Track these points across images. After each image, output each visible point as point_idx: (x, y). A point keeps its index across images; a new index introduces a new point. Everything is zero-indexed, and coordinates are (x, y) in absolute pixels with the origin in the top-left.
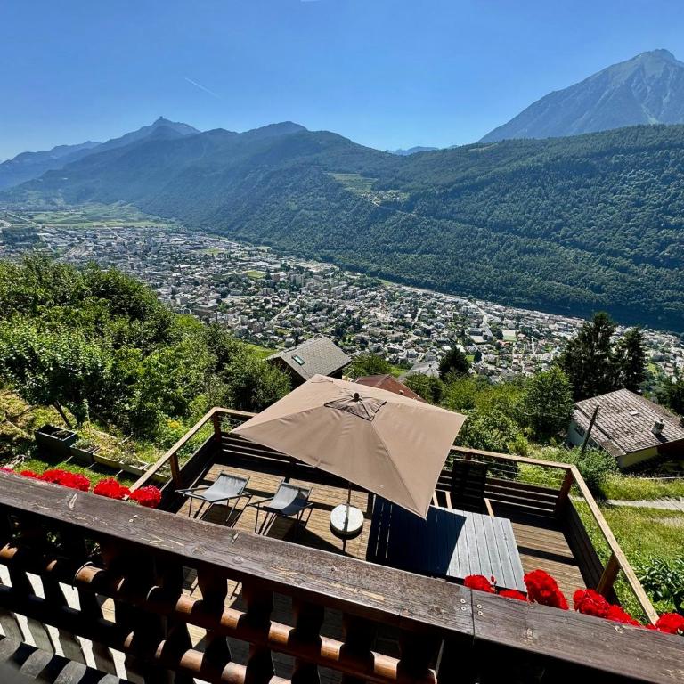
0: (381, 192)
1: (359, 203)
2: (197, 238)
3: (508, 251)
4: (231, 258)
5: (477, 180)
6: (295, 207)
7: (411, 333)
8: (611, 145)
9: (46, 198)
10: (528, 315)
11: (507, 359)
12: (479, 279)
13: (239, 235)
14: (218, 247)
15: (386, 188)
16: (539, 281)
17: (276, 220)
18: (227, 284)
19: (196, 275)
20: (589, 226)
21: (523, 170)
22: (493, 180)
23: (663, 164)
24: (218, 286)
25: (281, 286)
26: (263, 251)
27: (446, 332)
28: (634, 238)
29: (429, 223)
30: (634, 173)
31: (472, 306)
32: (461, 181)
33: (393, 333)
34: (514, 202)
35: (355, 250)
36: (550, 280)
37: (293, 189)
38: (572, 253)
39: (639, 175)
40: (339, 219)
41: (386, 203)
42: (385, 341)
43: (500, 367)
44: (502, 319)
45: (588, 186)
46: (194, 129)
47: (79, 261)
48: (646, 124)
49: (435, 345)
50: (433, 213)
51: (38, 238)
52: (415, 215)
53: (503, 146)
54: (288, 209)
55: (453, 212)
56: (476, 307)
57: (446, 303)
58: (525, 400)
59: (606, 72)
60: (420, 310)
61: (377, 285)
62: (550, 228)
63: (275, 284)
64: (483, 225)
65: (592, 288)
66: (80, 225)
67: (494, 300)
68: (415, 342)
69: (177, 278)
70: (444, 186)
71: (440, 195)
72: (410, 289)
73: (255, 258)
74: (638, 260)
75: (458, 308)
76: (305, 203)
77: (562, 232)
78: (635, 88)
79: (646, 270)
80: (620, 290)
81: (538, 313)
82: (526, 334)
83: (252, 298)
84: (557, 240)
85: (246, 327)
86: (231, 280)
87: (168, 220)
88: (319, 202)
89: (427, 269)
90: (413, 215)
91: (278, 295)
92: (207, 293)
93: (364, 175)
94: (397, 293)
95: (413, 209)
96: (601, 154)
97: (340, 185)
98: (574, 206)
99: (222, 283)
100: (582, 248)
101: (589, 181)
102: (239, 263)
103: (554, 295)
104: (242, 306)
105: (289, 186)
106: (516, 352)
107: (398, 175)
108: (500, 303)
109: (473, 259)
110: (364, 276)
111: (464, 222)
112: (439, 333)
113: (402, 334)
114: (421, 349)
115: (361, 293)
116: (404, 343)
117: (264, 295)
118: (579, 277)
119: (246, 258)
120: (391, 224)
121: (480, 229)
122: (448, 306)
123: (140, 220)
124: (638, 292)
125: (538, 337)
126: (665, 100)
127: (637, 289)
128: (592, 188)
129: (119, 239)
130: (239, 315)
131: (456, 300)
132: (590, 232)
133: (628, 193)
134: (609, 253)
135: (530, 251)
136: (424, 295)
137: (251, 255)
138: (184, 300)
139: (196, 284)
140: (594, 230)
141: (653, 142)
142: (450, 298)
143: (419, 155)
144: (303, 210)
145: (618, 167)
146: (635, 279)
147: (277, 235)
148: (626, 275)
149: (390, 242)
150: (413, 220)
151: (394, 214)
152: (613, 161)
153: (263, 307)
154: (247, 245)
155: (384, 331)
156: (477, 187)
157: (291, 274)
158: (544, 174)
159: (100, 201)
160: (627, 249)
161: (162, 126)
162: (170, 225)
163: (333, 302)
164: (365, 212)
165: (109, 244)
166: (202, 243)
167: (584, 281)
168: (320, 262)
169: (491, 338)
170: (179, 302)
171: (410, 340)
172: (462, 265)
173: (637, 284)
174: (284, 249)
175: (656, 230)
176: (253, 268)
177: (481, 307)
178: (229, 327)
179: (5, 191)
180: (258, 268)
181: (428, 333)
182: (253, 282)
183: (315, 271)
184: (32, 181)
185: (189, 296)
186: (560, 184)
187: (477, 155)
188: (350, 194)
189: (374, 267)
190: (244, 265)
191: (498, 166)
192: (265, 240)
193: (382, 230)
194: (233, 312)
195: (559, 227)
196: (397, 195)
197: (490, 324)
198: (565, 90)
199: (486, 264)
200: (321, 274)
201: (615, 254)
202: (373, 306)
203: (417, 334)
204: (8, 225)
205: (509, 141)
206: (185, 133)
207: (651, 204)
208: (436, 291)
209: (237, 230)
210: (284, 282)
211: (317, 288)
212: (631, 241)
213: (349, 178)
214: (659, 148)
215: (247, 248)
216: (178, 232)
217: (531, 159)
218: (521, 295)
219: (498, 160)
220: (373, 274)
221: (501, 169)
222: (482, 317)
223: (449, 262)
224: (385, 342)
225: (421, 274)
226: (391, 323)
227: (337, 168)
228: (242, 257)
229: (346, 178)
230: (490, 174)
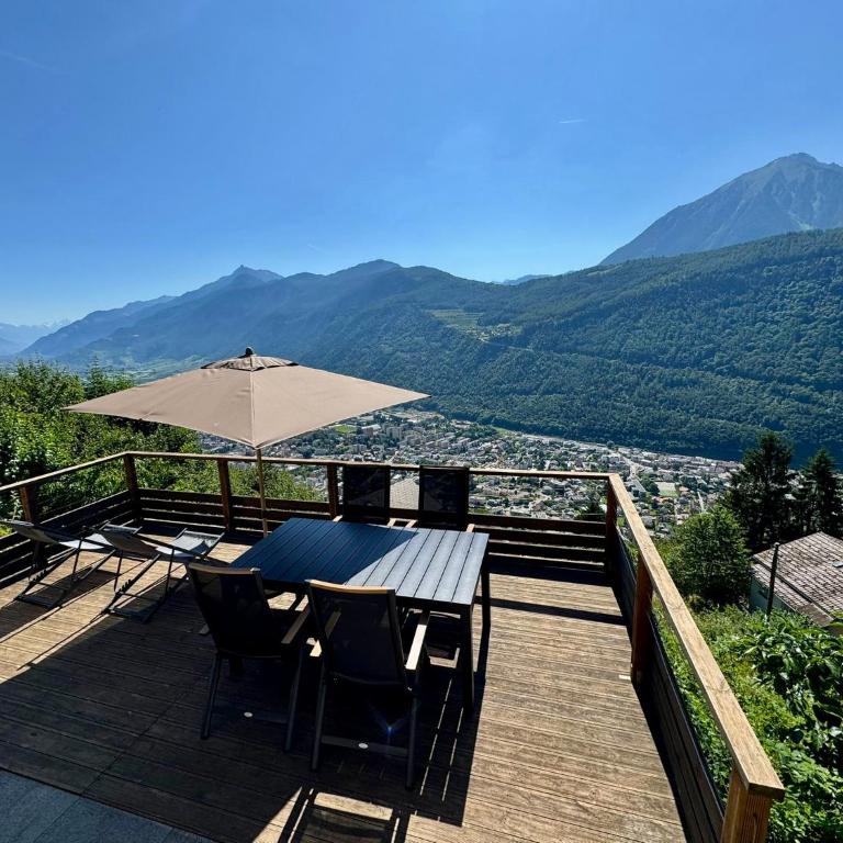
0: (489, 327)
1: (463, 341)
3: (651, 384)
5: (601, 307)
6: (388, 350)
7: (539, 493)
8: (759, 257)
9: (113, 357)
10: (689, 463)
11: (669, 521)
12: (618, 421)
15: (494, 322)
16: (697, 419)
17: (368, 366)
20: (750, 349)
21: (655, 292)
22: (621, 305)
23: (828, 273)
24: (299, 445)
25: (375, 442)
27: (583, 489)
28: (810, 360)
29: (549, 359)
30: (794, 286)
31: (614, 455)
32: (583, 309)
33: (516, 493)
34: (650, 328)
35: (462, 395)
36: (711, 417)
37: (386, 330)
38: (734, 383)
39: (801, 287)
40: (440, 360)
41: (494, 339)
42: (507, 504)
43: (660, 531)
44: (655, 469)
45: (739, 304)
46: (276, 275)
48: (797, 231)
49: (571, 505)
50: (554, 346)
53: (627, 267)
54: (381, 352)
55: (577, 344)
56: (619, 455)
57: (580, 453)
58: (682, 553)
59: (738, 181)
60: (548, 462)
61: (492, 435)
62: (700, 353)
63: (367, 439)
64: (617, 355)
65: (767, 424)
67: (642, 446)
68: (546, 503)
70: (564, 315)
71: (560, 326)
72: (532, 438)
74: (821, 386)
75: (596, 458)
76: (401, 345)
77: (716, 359)
78: (776, 194)
79: (834, 398)
80: (805, 425)
81: (701, 460)
82: (690, 487)
83: (340, 457)
84: (711, 369)
86: (315, 437)
88: (417, 344)
89: (552, 412)
90: (530, 349)
91: (372, 452)
92: (287, 454)
93: (467, 310)
94: (517, 443)
95: (528, 344)
96: (750, 267)
97: (440, 323)
98: (725, 328)
99: (305, 441)
100: (745, 376)
101: (740, 298)
103: (719, 435)
105: (382, 328)
106: (680, 511)
107: (507, 307)
108: (649, 450)
109: (607, 397)
110: (475, 425)
111: (592, 354)
112: (575, 491)
113: (527, 493)
114: (553, 512)
115: (473, 446)
116: (530, 505)
117: (354, 452)
118: (748, 412)
120: (502, 363)
121: (612, 361)
122: (584, 455)
124: (829, 426)
125: (706, 490)
126: (816, 205)
127: (827, 422)
128: (745, 306)
131: (593, 448)
132: (750, 357)
133: (792, 308)
134: (781, 380)
135: (680, 383)
136: (551, 443)
140: (756, 354)
141: (811, 250)
142: (584, 447)
143: (530, 284)
144: (399, 353)
145: (773, 280)
146: (822, 410)
148: (810, 406)
149: (503, 383)
150: (530, 355)
151: (506, 349)
152: (765, 274)
155: (505, 490)
156: (603, 314)
157: (387, 426)
158: (682, 294)
159: (171, 357)
160: (804, 374)
161: (243, 274)
163: (439, 457)
164: (472, 350)
167: (755, 416)
168: (420, 410)
169: (644, 495)
171: (538, 501)
172: (595, 405)
173: (827, 416)
175: (837, 349)
177: (625, 455)
179: (71, 353)
180: (348, 422)
181: (561, 491)
182: (341, 439)
183: (414, 422)
184: (101, 341)
186: (704, 304)
187: (599, 280)
188: (452, 332)
189: (486, 414)
191: (625, 289)
193: (493, 371)
194: (318, 474)
195: (711, 353)
196: (508, 329)
197: (640, 476)
198: (692, 204)
199: (625, 402)
200: (423, 424)
201: (790, 381)
202: (488, 460)
203: (547, 493)
205: (635, 261)
206: (266, 280)
207: (824, 320)
208: (566, 438)
210: (378, 436)
211: (418, 442)
212: (808, 364)
213: (451, 314)
214: (820, 255)
217: (663, 278)
218: (675, 437)
219: (624, 283)
220: (485, 422)
221: (629, 292)
222: (629, 468)
223: (578, 403)
224: (507, 506)
225: (545, 419)
226: (513, 481)
227: (436, 304)
229: (447, 315)
230: (616, 299)
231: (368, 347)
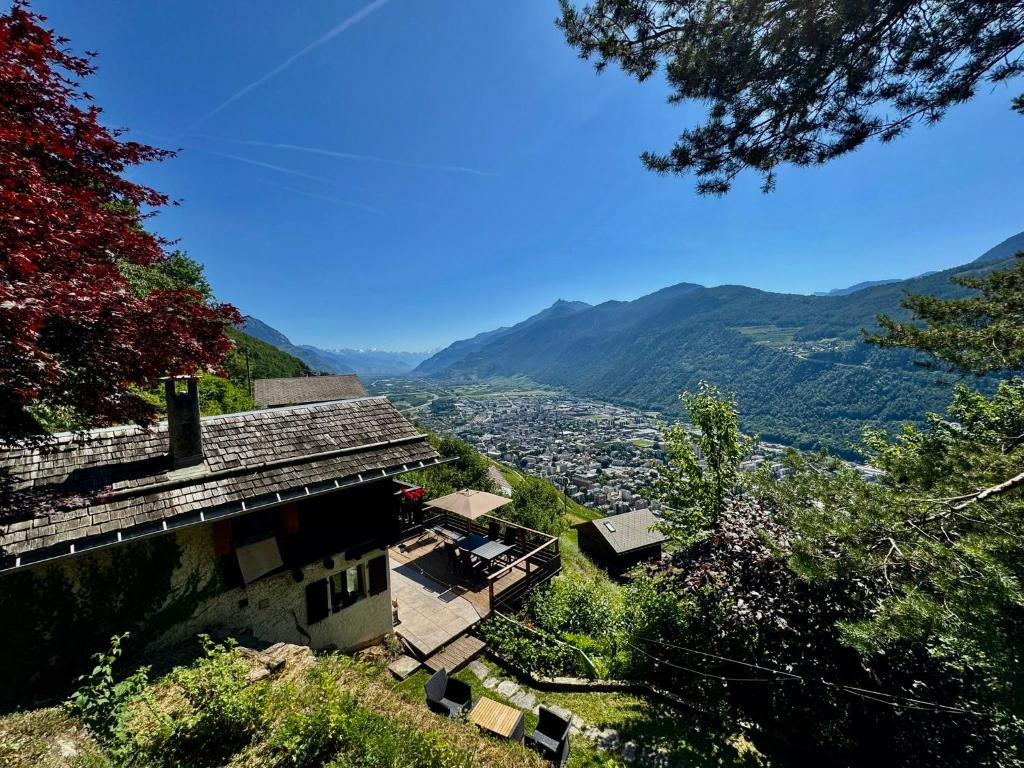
0: (809, 343)
1: (776, 358)
2: (582, 405)
4: (615, 425)
6: (690, 367)
9: (465, 375)
13: (626, 400)
14: (602, 413)
15: (815, 337)
18: (609, 453)
19: (578, 442)
24: (598, 454)
26: (652, 417)
29: (895, 378)
35: (774, 416)
37: (688, 349)
40: (749, 378)
41: (818, 356)
46: (587, 305)
47: (479, 427)
50: (902, 362)
51: (454, 407)
52: (868, 368)
54: (682, 371)
63: (664, 455)
66: (485, 395)
69: (559, 445)
73: (641, 425)
76: (703, 363)
83: (636, 470)
85: (627, 504)
86: (613, 448)
87: (557, 388)
88: (720, 361)
90: (866, 366)
92: (588, 462)
93: (780, 325)
95: (865, 360)
97: (748, 340)
99: (604, 451)
102: (625, 430)
104: (624, 478)
105: (683, 347)
107: (834, 319)
117: (650, 467)
119: (632, 425)
120: (827, 381)
123: (533, 389)
129: (514, 406)
130: (620, 489)
137: (638, 422)
138: (564, 468)
139: (578, 451)
144: (700, 371)
147: (668, 399)
149: (828, 404)
150: (867, 373)
151: (831, 367)
153: (648, 482)
154: (633, 411)
159: (503, 374)
161: (561, 306)
162: (558, 393)
164: (786, 368)
165: (505, 412)
166: (586, 410)
170: (558, 470)
176: (639, 436)
178: (608, 503)
180: (645, 436)
182: (638, 452)
184: (458, 362)
185: (569, 464)
188: (762, 348)
189: (805, 438)
190: (630, 433)
192: (654, 405)
193: (814, 390)
194: (614, 485)
196: (834, 344)
204: (436, 398)
206: (578, 309)
209: (623, 395)
213: (760, 330)
215: (633, 414)
216: (563, 399)
227: (743, 322)
228: (627, 423)
229: (756, 331)
231: (668, 365)
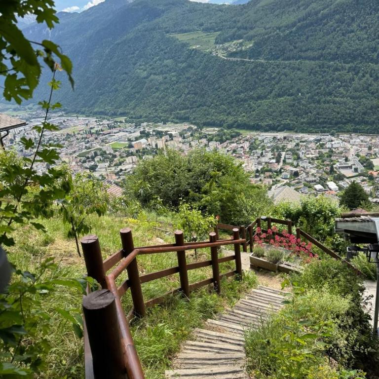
0: (226, 45)
1: (205, 59)
3: (364, 79)
4: (92, 134)
5: (320, 15)
6: (145, 74)
7: (279, 178)
12: (338, 113)
13: (96, 110)
14: (78, 125)
15: (229, 40)
17: (128, 90)
18: (93, 159)
22: (336, 12)
25: (143, 153)
26: (121, 122)
27: (314, 172)
31: (336, 142)
32: (304, 19)
34: (362, 29)
35: (209, 107)
37: (139, 56)
41: (232, 55)
44: (370, 148)
49: (305, 185)
50: (282, 55)
52: (263, 61)
54: (138, 78)
55: (301, 51)
56: (340, 141)
57: (309, 143)
60: (283, 154)
61: (236, 137)
63: (138, 152)
64: (335, 57)
70: (287, 27)
72: (269, 135)
73: (114, 130)
75: (322, 146)
76: (153, 69)
83: (119, 169)
86: (96, 154)
88: (166, 66)
89: (284, 112)
90: (261, 60)
93: (206, 31)
94: (258, 141)
95: (260, 55)
97: (184, 45)
99: (88, 158)
102: (101, 137)
105: (135, 55)
107: (239, 25)
108: (364, 134)
109: (329, 94)
110: (222, 130)
111: (314, 59)
112: (307, 173)
113: (270, 180)
119: (107, 131)
120: (240, 75)
121: (332, 63)
122: (312, 145)
131: (319, 138)
136: (285, 138)
137: (110, 128)
142: (312, 137)
144: (152, 76)
147: (132, 104)
149: (242, 92)
150: (262, 65)
154: (104, 119)
157: (152, 140)
164: (213, 67)
166: (61, 123)
168: (177, 123)
169: (362, 170)
172: (319, 102)
174: (141, 117)
176: (114, 140)
177: (345, 141)
180: (119, 139)
181: (296, 175)
182: (117, 153)
183: (174, 133)
188: (196, 51)
189: (231, 119)
190: (106, 138)
192: (120, 110)
193: (232, 83)
196: (241, 44)
197: (358, 155)
200: (180, 135)
203: (285, 178)
208: (296, 132)
209: (92, 105)
210: (146, 148)
213: (192, 36)
215: (105, 121)
222: (348, 150)
225: (278, 118)
226: (257, 171)
227: (179, 29)
228: (102, 131)
229: (189, 37)
230: (332, 7)
231: (126, 73)
